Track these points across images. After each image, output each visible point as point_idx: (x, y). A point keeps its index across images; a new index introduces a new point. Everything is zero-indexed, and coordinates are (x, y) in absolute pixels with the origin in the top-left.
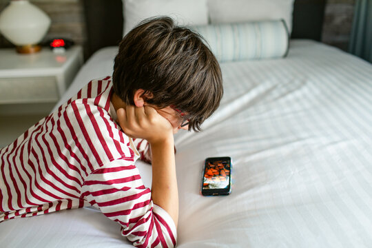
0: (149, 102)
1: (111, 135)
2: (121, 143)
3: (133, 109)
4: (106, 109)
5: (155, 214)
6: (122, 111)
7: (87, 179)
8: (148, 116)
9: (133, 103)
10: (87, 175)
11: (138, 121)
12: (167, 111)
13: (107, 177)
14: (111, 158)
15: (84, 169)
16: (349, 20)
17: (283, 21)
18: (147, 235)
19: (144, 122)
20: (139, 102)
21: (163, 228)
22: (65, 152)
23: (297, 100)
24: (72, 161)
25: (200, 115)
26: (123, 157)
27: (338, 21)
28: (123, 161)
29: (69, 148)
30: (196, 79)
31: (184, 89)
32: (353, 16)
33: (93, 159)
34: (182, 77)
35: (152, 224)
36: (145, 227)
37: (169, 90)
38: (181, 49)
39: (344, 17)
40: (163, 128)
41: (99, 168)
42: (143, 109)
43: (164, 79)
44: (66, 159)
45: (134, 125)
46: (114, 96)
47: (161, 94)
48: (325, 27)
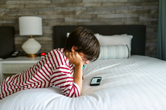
0: (76, 51)
1: (64, 57)
2: (66, 61)
3: (71, 53)
4: (63, 53)
5: (74, 85)
6: (67, 53)
7: (54, 71)
8: (75, 54)
9: (71, 51)
10: (54, 70)
11: (72, 55)
12: (81, 54)
13: (60, 70)
14: (63, 64)
15: (53, 68)
16: (156, 49)
17: (127, 45)
18: (70, 90)
19: (74, 56)
20: (73, 50)
21: (76, 89)
22: (48, 62)
23: (129, 66)
24: (50, 65)
25: (92, 57)
26: (66, 65)
27: (151, 49)
28: (66, 66)
29: (50, 61)
30: (91, 44)
31: (87, 47)
32: (157, 47)
33: (57, 64)
34: (87, 43)
35: (72, 87)
36: (70, 87)
37: (83, 46)
38: (87, 35)
39: (154, 48)
40: (79, 59)
41: (58, 67)
42: (74, 53)
43: (81, 43)
44: (48, 65)
45: (71, 56)
46: (65, 50)
47: (80, 47)
48: (146, 51)
